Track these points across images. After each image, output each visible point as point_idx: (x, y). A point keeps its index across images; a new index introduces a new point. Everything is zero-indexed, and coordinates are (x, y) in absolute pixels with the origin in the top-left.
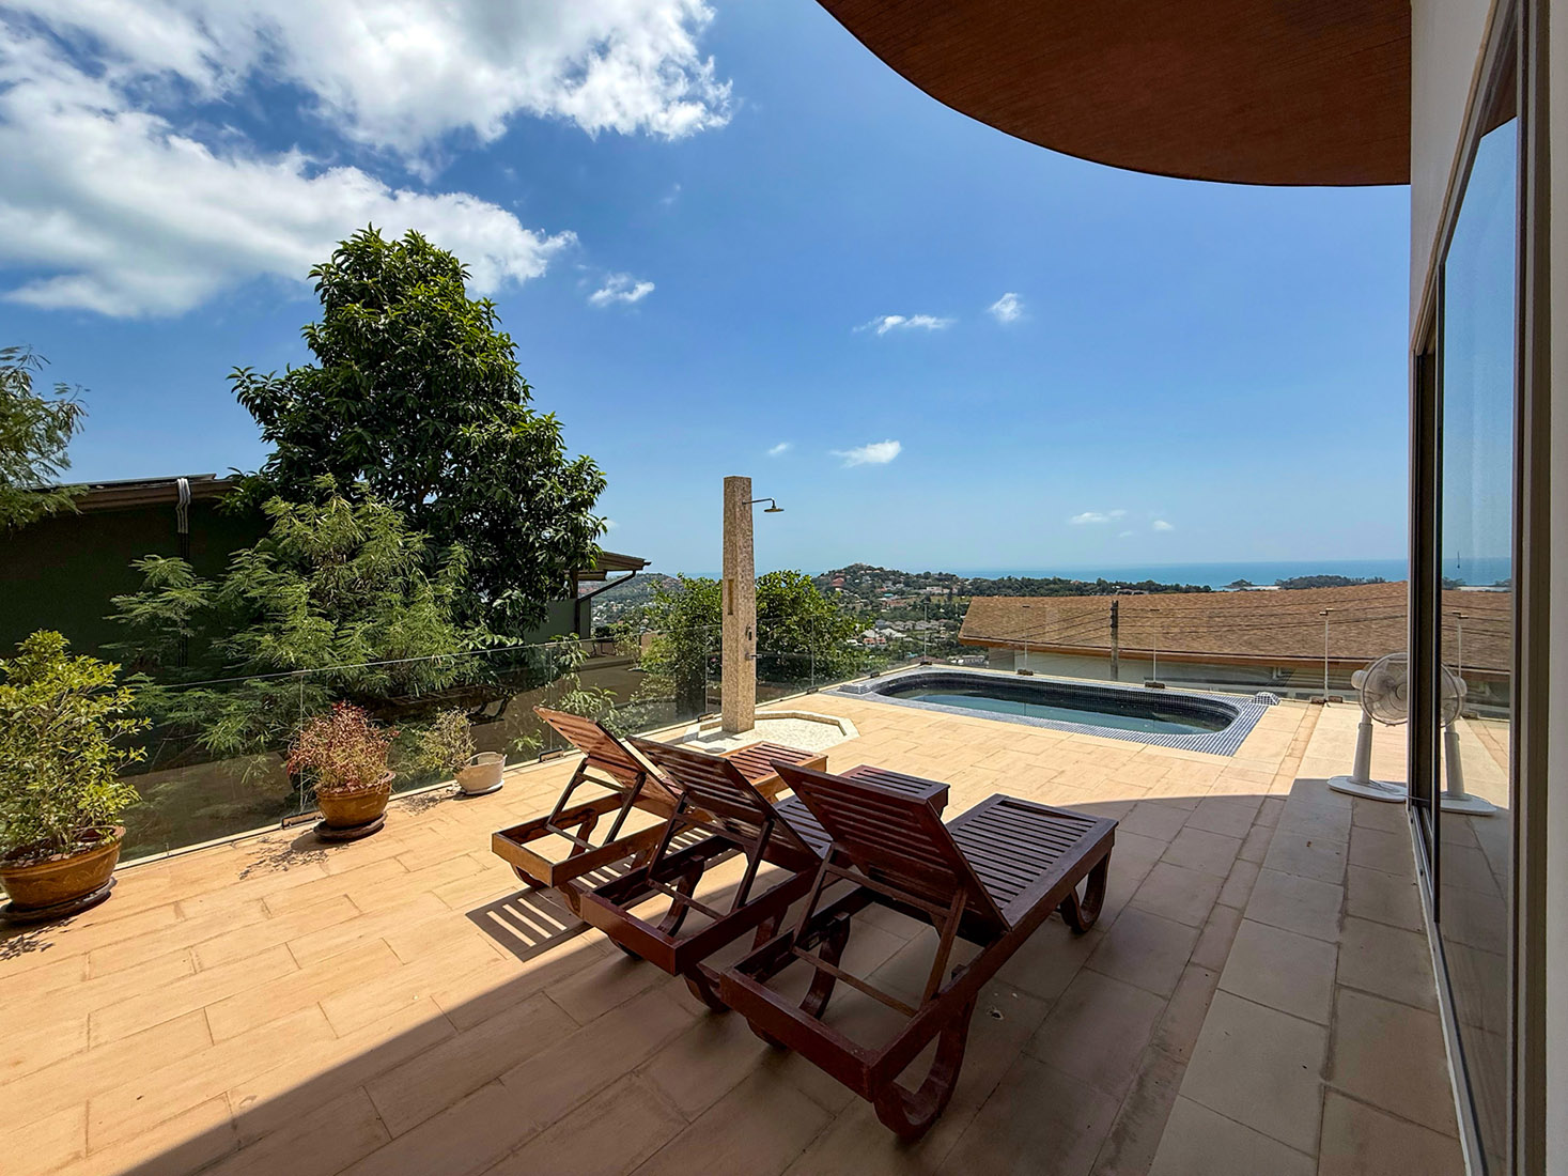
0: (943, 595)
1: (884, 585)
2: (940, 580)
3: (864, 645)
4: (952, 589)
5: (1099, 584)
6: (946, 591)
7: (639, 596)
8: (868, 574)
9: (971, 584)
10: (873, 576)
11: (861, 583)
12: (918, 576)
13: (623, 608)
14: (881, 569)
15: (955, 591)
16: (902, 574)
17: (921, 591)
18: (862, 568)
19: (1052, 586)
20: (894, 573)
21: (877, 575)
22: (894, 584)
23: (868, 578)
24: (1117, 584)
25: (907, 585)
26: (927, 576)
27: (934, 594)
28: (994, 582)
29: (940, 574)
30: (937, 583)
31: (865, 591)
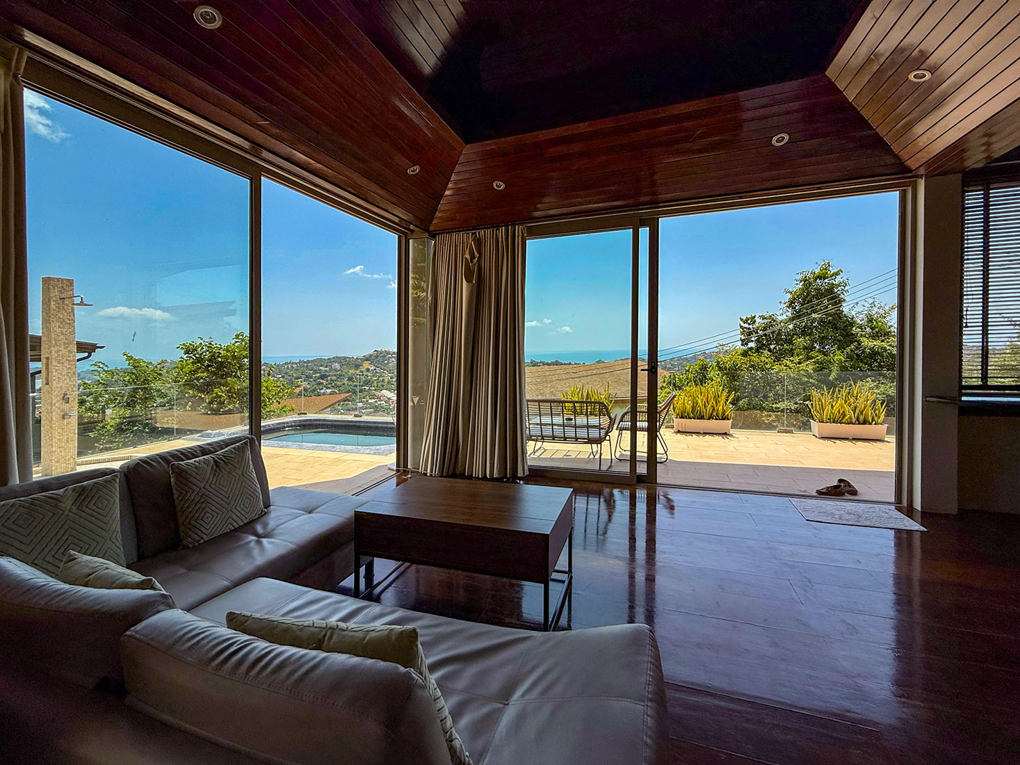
3: (390, 405)
8: (393, 357)
11: (388, 363)
23: (393, 359)
31: (391, 369)
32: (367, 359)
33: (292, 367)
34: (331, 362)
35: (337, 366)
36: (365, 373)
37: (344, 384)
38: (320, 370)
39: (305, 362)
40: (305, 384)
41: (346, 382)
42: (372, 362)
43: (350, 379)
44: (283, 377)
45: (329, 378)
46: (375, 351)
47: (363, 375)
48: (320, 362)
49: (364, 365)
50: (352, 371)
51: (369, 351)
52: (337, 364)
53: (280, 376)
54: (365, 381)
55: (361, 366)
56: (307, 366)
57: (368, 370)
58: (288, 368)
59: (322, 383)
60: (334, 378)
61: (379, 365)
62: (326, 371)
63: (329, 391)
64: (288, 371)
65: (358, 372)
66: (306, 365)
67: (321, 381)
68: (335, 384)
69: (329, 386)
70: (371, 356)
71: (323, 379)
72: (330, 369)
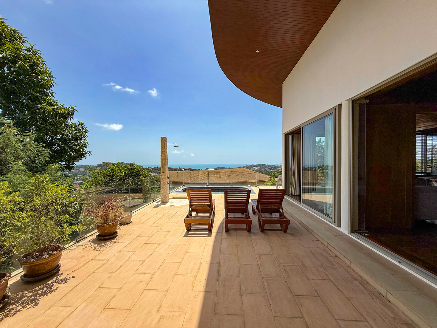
5: (179, 169)
18: (110, 163)
24: (183, 169)
28: (153, 168)
32: (99, 166)
34: (78, 168)
35: (82, 170)
43: (90, 176)
45: (78, 176)
46: (104, 162)
51: (101, 163)
52: (82, 169)
62: (76, 172)
63: (78, 182)
69: (78, 179)
70: (101, 165)
72: (78, 171)
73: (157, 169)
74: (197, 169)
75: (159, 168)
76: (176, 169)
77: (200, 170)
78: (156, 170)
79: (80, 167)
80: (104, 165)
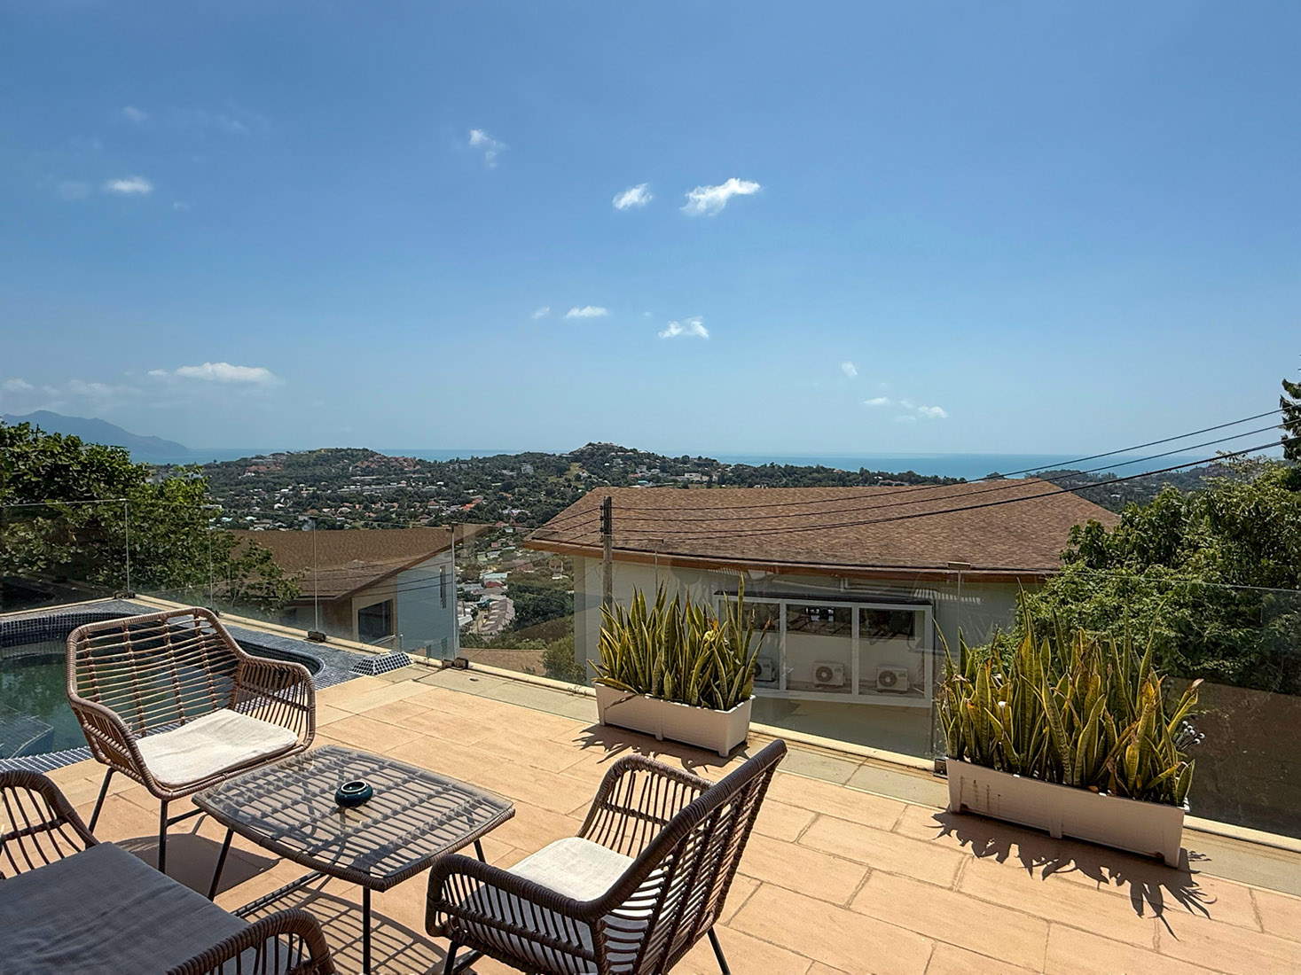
0: (702, 483)
1: (638, 471)
2: (699, 465)
4: (711, 477)
5: (861, 474)
6: (706, 478)
7: (338, 477)
8: (619, 457)
9: (732, 471)
10: (626, 459)
11: (611, 467)
12: (676, 460)
13: (315, 492)
14: (634, 451)
15: (715, 478)
16: (657, 458)
17: (679, 478)
18: (610, 448)
19: (815, 475)
20: (649, 456)
21: (630, 458)
22: (649, 469)
23: (619, 460)
24: (879, 474)
25: (663, 470)
26: (685, 460)
27: (692, 482)
28: (756, 470)
29: (700, 458)
30: (696, 469)
31: (616, 477)
32: (576, 457)
33: (460, 467)
34: (519, 462)
35: (529, 469)
36: (573, 484)
37: (540, 501)
38: (503, 475)
39: (479, 461)
40: (479, 499)
41: (543, 498)
42: (584, 464)
43: (549, 493)
44: (446, 485)
45: (516, 489)
46: (590, 444)
47: (569, 486)
48: (502, 461)
49: (572, 468)
50: (553, 479)
52: (529, 466)
53: (442, 483)
54: (573, 497)
55: (566, 470)
56: (483, 468)
57: (578, 478)
58: (454, 470)
59: (506, 498)
60: (524, 490)
61: (595, 471)
62: (512, 477)
63: (516, 512)
64: (454, 474)
65: (561, 480)
66: (481, 465)
67: (505, 494)
68: (526, 501)
69: (516, 503)
70: (582, 452)
71: (506, 492)
72: (518, 474)
73: (770, 472)
74: (942, 478)
75: (780, 467)
76: (848, 474)
77: (955, 481)
78: (766, 475)
79: (524, 458)
80: (592, 455)
